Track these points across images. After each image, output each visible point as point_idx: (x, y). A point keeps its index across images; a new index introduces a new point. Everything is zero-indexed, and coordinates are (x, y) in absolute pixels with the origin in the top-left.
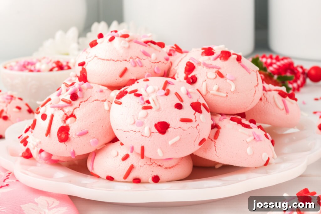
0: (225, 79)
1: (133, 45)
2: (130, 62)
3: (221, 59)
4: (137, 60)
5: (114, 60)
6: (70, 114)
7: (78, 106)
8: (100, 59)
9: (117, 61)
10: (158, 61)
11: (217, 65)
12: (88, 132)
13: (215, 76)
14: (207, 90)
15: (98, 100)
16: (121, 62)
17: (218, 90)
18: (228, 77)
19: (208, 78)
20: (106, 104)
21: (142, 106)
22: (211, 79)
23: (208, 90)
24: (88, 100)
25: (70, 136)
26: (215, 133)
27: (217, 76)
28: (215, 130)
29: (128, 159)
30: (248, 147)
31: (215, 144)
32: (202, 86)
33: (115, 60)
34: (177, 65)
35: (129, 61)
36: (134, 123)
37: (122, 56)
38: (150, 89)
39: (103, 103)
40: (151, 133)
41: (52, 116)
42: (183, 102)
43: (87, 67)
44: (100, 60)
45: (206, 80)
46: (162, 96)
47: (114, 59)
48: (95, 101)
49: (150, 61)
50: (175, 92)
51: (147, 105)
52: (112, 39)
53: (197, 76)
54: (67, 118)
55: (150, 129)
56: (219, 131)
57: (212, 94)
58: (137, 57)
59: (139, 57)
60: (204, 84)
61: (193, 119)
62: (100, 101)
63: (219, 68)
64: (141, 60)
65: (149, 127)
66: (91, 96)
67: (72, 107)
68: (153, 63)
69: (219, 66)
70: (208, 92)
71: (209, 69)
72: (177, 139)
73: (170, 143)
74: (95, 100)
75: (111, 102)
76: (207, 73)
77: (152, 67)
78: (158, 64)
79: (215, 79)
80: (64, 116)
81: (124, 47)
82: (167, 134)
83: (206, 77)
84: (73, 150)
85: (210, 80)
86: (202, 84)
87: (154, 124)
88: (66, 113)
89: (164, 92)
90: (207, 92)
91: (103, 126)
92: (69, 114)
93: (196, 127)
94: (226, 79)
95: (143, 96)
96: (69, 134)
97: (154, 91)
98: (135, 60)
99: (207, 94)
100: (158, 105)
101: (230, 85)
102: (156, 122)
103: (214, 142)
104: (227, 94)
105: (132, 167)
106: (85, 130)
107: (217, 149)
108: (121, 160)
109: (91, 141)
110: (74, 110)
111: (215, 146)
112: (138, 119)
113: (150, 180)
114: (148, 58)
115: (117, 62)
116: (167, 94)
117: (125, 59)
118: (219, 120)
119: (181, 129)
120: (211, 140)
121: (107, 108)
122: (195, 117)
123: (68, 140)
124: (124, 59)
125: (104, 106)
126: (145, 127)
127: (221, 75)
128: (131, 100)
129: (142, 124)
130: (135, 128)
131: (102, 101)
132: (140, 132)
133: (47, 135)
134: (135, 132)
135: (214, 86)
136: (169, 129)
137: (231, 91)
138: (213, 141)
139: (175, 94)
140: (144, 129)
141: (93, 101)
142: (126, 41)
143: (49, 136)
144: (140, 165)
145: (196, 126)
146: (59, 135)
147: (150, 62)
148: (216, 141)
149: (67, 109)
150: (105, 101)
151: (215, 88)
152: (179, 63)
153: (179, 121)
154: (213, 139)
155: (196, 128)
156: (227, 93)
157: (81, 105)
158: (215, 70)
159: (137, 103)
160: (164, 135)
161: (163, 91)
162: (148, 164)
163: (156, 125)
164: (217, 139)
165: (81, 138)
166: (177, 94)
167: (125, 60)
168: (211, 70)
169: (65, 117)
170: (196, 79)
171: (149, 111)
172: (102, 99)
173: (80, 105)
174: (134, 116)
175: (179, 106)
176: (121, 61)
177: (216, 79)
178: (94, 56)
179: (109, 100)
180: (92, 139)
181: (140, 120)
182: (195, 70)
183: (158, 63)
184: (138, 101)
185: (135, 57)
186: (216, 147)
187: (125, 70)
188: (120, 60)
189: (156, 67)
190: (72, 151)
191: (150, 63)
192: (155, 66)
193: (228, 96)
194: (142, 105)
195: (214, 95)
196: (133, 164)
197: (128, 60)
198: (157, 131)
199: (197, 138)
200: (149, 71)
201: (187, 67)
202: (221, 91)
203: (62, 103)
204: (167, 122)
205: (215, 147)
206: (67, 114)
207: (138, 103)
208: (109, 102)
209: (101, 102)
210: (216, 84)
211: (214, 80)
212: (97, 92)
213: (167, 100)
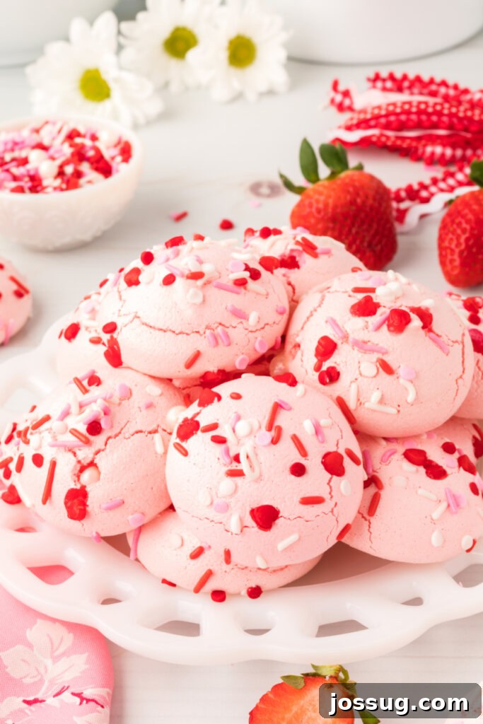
0: (395, 376)
1: (213, 292)
2: (205, 337)
3: (389, 330)
4: (220, 330)
5: (174, 332)
6: (88, 461)
7: (103, 447)
8: (146, 325)
9: (181, 333)
10: (262, 326)
11: (381, 345)
12: (123, 502)
13: (375, 371)
14: (359, 400)
15: (141, 432)
16: (189, 337)
17: (382, 401)
18: (401, 372)
19: (361, 374)
20: (157, 437)
21: (226, 469)
22: (367, 377)
23: (361, 399)
24: (122, 432)
25: (88, 509)
26: (370, 500)
27: (380, 369)
28: (372, 490)
29: (202, 557)
30: (433, 531)
31: (370, 527)
32: (348, 391)
33: (177, 332)
34: (302, 328)
35: (205, 333)
36: (212, 503)
37: (189, 324)
38: (242, 427)
39: (153, 438)
40: (244, 527)
41: (54, 464)
42: (308, 458)
43: (120, 336)
44: (144, 327)
45: (356, 379)
46: (265, 446)
47: (173, 329)
48: (136, 435)
49: (246, 329)
50: (292, 433)
51: (234, 466)
52: (169, 280)
53: (339, 369)
54: (82, 469)
55: (241, 520)
56: (380, 495)
57: (368, 409)
58: (220, 324)
59: (223, 323)
60: (354, 386)
61: (326, 495)
62: (146, 433)
63: (386, 353)
64: (227, 330)
65: (238, 516)
66: (128, 422)
67: (91, 448)
68: (251, 332)
69: (385, 347)
70: (361, 404)
71: (365, 353)
72: (293, 538)
73: (281, 546)
74: (137, 432)
75: (169, 431)
76: (359, 363)
77: (249, 341)
78: (262, 331)
79: (375, 377)
80: (75, 467)
81: (195, 304)
82: (274, 529)
83: (357, 372)
84: (97, 533)
85: (365, 379)
86: (350, 386)
87: (248, 510)
88: (80, 458)
89: (269, 436)
90: (359, 404)
91: (152, 488)
92: (85, 463)
93: (332, 511)
94: (398, 378)
95: (229, 443)
96: (88, 506)
97: (251, 433)
98: (216, 332)
99: (359, 408)
100: (257, 470)
101: (406, 389)
102: (255, 506)
103: (367, 522)
104: (399, 409)
105: (209, 575)
106: (119, 499)
107: (372, 536)
108: (188, 557)
109: (130, 517)
110: (96, 456)
111: (369, 530)
112: (217, 497)
113: (244, 592)
114: (241, 323)
115: (180, 336)
116: (275, 441)
117: (197, 330)
118: (382, 460)
119: (302, 519)
120: (363, 517)
121: (159, 448)
122: (329, 490)
123: (86, 516)
124: (195, 330)
125: (154, 444)
126: (231, 515)
127: (387, 368)
128: (206, 450)
129: (225, 508)
130: (212, 514)
131: (150, 433)
132: (221, 523)
133: (44, 502)
134: (213, 523)
135: (372, 393)
136: (277, 521)
137: (406, 401)
138: (366, 520)
139: (292, 438)
140: (229, 519)
141: (133, 435)
142: (197, 287)
143: (50, 502)
144: (224, 570)
145: (330, 510)
146: (69, 504)
147: (247, 331)
148: (372, 519)
149: (82, 452)
150: (155, 431)
151: (375, 396)
152: (305, 323)
153: (298, 503)
154: (366, 515)
155: (330, 514)
156: (399, 406)
157: (108, 446)
158: (375, 356)
159: (217, 460)
160: (268, 533)
161: (268, 433)
162: (239, 568)
163: (253, 512)
164: (375, 516)
165: (111, 513)
166: (296, 440)
167: (198, 332)
168: (367, 356)
169: (78, 468)
170: (338, 374)
171: (238, 480)
172: (150, 429)
173: (106, 444)
174: (211, 489)
175: (298, 470)
176: (188, 334)
177: (378, 378)
178: (132, 315)
179: (165, 428)
180: (132, 514)
181: (224, 500)
182: (336, 352)
183: (263, 328)
184: (218, 455)
185: (216, 325)
186: (371, 533)
187: (197, 356)
188: (187, 332)
189: (259, 339)
190: (94, 534)
191: (246, 335)
192: (256, 338)
193: (401, 411)
194: (225, 465)
195: (374, 411)
196: (211, 568)
197: (202, 332)
198: (254, 524)
199: (334, 530)
200: (244, 351)
201: (320, 347)
202: (387, 403)
203: (71, 439)
204: (275, 506)
205: (369, 534)
206: (82, 461)
207: (219, 459)
208: (164, 432)
209: (149, 435)
210: (378, 389)
211: (374, 379)
212: (140, 408)
213: (274, 455)
